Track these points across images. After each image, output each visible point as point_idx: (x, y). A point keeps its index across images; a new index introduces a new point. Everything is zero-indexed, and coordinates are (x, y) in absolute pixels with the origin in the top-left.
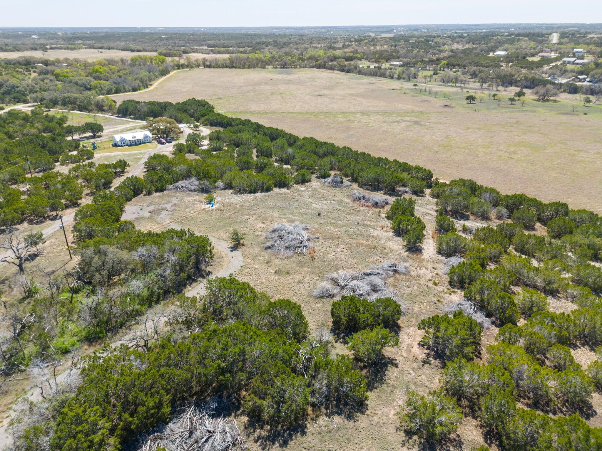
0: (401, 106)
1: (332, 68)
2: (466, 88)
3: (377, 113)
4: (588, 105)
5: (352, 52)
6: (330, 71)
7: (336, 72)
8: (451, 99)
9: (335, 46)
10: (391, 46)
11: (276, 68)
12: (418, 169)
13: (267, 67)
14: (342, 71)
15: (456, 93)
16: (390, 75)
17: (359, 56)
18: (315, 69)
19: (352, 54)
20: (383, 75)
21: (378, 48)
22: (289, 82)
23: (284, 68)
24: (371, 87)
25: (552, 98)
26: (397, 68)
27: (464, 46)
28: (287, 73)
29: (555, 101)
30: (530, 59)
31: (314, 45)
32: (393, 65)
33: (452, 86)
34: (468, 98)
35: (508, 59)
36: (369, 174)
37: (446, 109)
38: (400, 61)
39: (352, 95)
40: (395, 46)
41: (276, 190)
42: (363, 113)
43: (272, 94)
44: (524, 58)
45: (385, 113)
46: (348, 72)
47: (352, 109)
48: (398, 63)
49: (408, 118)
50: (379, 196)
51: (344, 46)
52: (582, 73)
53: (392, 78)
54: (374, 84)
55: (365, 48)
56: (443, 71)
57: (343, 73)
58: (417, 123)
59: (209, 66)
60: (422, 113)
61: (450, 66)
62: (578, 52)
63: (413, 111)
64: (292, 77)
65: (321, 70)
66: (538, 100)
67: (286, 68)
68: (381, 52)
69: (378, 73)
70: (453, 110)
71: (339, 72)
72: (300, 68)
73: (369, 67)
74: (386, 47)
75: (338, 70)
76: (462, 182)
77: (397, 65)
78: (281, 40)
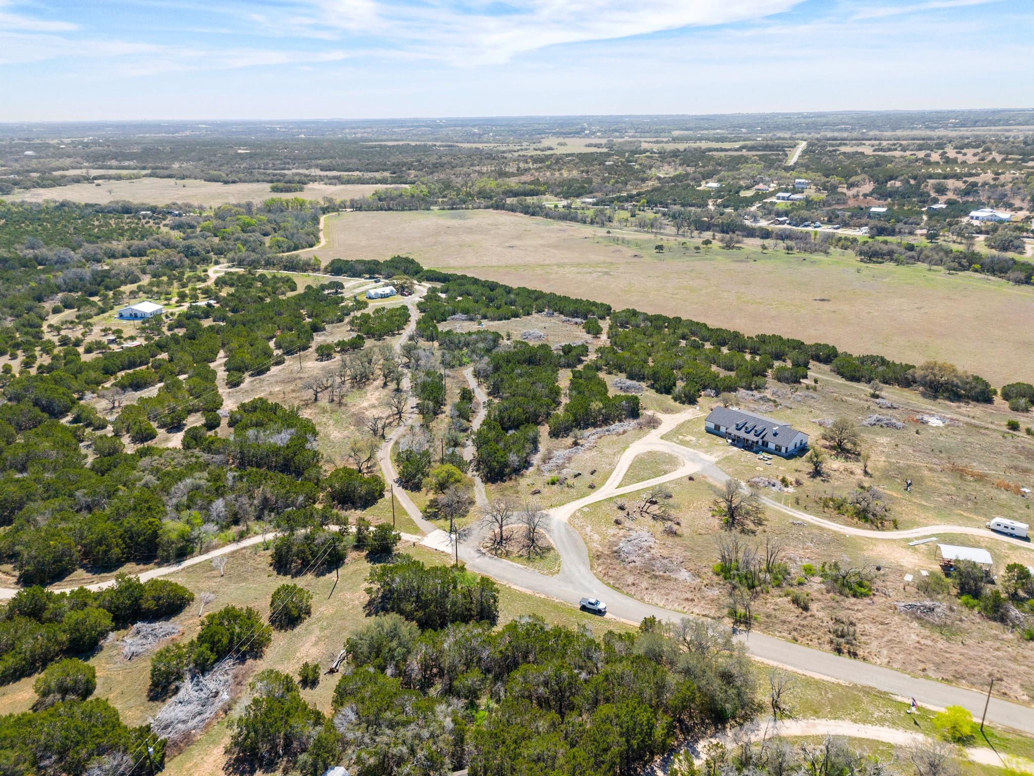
0: (594, 257)
1: (512, 209)
2: (661, 234)
3: (572, 265)
4: (765, 251)
5: (532, 183)
6: (510, 213)
7: (518, 214)
8: (642, 249)
9: (507, 170)
10: (582, 172)
11: (443, 209)
12: (602, 304)
13: (432, 208)
14: (526, 213)
15: (650, 241)
16: (582, 219)
17: (542, 189)
18: (491, 210)
19: (533, 187)
20: (574, 219)
21: (565, 174)
22: (470, 230)
23: (453, 209)
24: (564, 235)
25: (737, 245)
26: (590, 206)
27: (676, 170)
28: (461, 217)
29: (739, 248)
30: (743, 194)
31: (477, 168)
32: (584, 203)
33: (648, 232)
34: (657, 248)
35: (718, 193)
36: (571, 308)
37: (636, 259)
38: (594, 197)
39: (543, 246)
40: (587, 172)
41: (513, 319)
42: (558, 265)
43: (461, 246)
44: (738, 192)
45: (579, 265)
46: (533, 214)
47: (547, 262)
48: (590, 200)
49: (599, 269)
50: (579, 320)
51: (521, 172)
52: (786, 214)
53: (585, 222)
54: (564, 231)
55: (548, 174)
56: (643, 210)
57: (527, 216)
58: (607, 273)
59: (360, 209)
60: (612, 263)
61: (651, 203)
62: (800, 183)
63: (604, 263)
64: (469, 223)
65: (499, 211)
66: (723, 248)
67: (456, 209)
68: (569, 183)
69: (568, 216)
70: (641, 260)
71: (522, 215)
72: (473, 208)
73: (556, 206)
74: (575, 173)
75: (521, 212)
76: (628, 310)
77: (590, 203)
78: (427, 159)
